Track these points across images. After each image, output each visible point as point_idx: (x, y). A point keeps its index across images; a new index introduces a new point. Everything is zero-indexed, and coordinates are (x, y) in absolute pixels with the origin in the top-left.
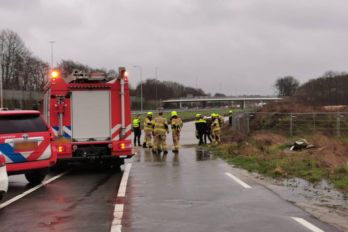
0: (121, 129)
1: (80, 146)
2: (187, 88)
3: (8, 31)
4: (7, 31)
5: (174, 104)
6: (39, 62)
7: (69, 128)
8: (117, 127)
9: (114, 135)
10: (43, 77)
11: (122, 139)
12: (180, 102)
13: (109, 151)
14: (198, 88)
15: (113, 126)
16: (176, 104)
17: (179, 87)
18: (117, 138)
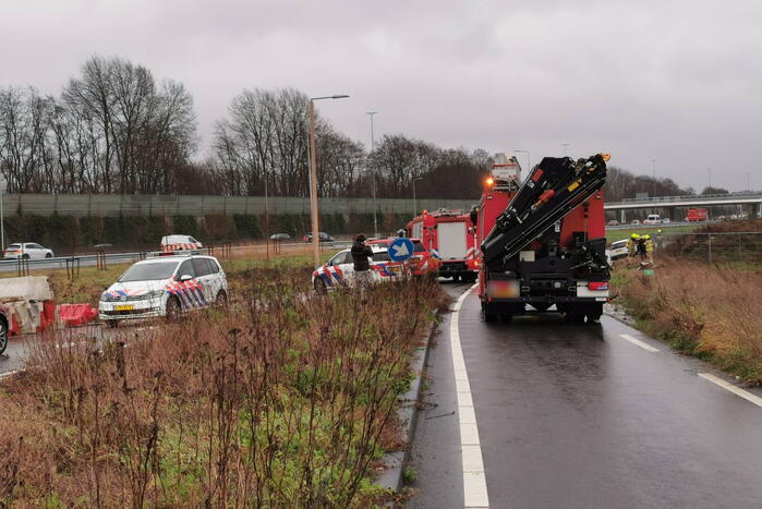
0: (474, 251)
1: (444, 263)
2: (638, 179)
3: (291, 91)
4: (289, 92)
5: (609, 212)
6: (343, 142)
7: (437, 250)
8: (471, 249)
9: (469, 255)
10: (351, 171)
11: (475, 258)
12: (621, 209)
13: (466, 267)
14: (665, 178)
15: (468, 248)
16: (614, 213)
17: (621, 176)
18: (471, 257)
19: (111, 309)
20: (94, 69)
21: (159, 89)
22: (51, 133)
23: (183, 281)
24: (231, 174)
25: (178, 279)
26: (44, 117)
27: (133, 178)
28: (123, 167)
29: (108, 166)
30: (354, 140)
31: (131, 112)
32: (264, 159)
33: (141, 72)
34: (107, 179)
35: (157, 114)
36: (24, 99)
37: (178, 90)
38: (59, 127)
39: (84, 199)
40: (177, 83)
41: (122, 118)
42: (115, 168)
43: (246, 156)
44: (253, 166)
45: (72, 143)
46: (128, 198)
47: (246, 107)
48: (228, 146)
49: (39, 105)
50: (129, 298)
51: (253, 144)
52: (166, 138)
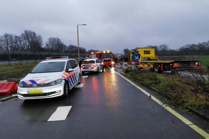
19: (26, 93)
20: (26, 31)
21: (37, 36)
22: (19, 42)
23: (69, 72)
24: (48, 49)
25: (67, 71)
26: (17, 39)
27: (33, 49)
28: (31, 47)
29: (28, 47)
30: (66, 45)
31: (32, 39)
32: (53, 47)
33: (34, 33)
34: (28, 49)
35: (37, 40)
36: (14, 36)
37: (40, 36)
38: (20, 41)
39: (25, 52)
40: (40, 35)
41: (31, 40)
42: (30, 48)
43: (50, 46)
44: (51, 48)
45: (22, 43)
46: (32, 52)
47: (50, 39)
48: (47, 45)
49: (16, 37)
50: (39, 85)
51: (51, 45)
52: (38, 43)
